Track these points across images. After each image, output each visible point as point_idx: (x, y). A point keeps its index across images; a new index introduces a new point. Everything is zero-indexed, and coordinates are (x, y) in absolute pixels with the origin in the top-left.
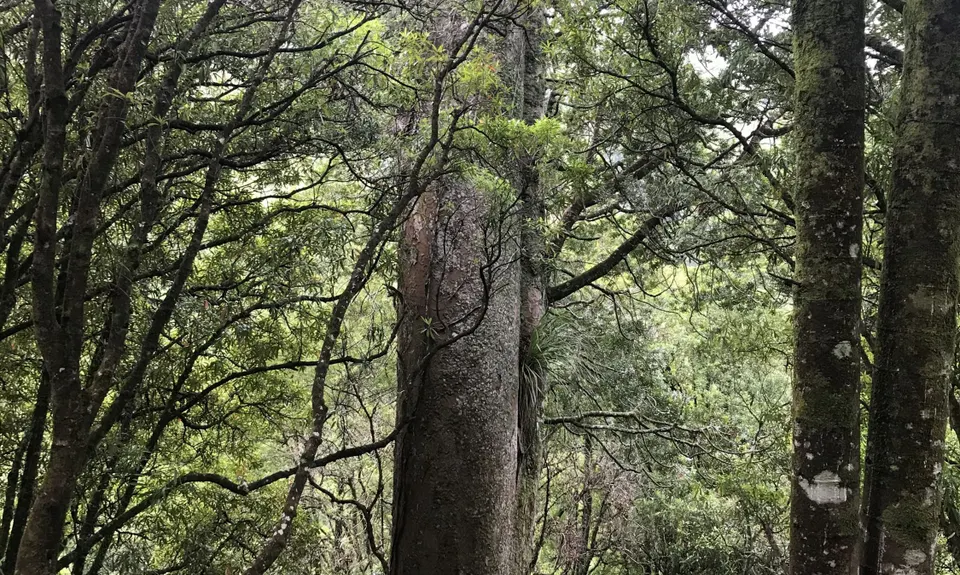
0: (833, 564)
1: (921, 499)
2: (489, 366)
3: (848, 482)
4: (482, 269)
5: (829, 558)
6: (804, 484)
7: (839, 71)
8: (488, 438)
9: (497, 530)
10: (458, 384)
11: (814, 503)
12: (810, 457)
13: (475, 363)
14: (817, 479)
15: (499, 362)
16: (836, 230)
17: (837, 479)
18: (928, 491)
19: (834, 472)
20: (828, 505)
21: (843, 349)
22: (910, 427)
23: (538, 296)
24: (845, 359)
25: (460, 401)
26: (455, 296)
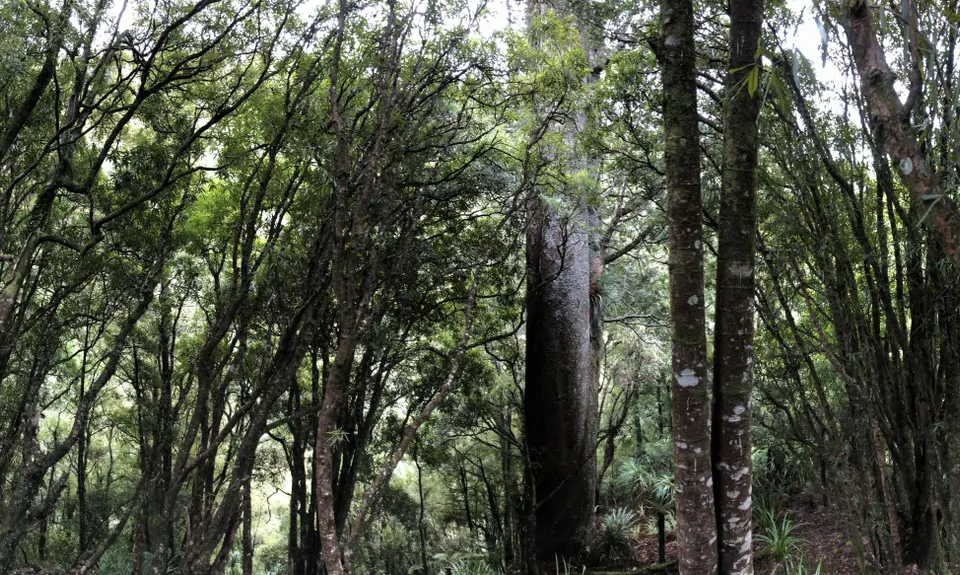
0: (693, 420)
1: (741, 378)
2: (573, 296)
3: (700, 373)
4: (558, 247)
5: (690, 417)
6: (676, 376)
7: (685, 140)
8: (574, 332)
9: (579, 376)
10: (557, 304)
11: (681, 387)
12: (678, 361)
13: (565, 295)
14: (683, 373)
15: (580, 294)
16: (687, 233)
17: (693, 373)
18: (745, 373)
19: (691, 368)
20: (690, 387)
21: (693, 300)
22: (732, 340)
23: (598, 261)
24: (695, 305)
25: (558, 313)
26: (554, 262)
